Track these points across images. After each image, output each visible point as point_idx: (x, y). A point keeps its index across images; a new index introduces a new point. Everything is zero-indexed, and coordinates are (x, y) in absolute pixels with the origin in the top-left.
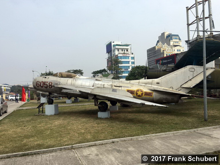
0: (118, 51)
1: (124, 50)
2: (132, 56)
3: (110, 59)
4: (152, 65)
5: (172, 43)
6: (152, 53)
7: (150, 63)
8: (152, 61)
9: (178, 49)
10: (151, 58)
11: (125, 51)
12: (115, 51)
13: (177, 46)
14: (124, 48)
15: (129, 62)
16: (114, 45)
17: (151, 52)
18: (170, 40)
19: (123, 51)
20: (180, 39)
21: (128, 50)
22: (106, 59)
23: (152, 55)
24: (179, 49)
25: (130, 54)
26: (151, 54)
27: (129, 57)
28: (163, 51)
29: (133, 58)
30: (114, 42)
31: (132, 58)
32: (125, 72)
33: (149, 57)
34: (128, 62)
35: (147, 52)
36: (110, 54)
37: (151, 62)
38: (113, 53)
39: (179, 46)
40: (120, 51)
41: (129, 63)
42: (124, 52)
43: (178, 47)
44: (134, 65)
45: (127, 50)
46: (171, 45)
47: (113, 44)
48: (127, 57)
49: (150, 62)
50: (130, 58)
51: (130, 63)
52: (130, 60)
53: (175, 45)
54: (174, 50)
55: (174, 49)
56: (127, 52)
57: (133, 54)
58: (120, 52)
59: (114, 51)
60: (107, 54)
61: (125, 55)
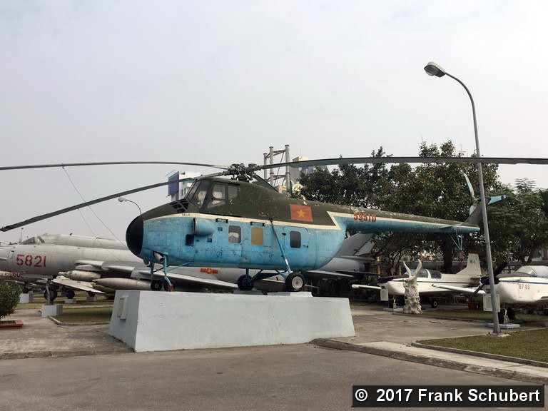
30: (183, 173)
47: (181, 177)
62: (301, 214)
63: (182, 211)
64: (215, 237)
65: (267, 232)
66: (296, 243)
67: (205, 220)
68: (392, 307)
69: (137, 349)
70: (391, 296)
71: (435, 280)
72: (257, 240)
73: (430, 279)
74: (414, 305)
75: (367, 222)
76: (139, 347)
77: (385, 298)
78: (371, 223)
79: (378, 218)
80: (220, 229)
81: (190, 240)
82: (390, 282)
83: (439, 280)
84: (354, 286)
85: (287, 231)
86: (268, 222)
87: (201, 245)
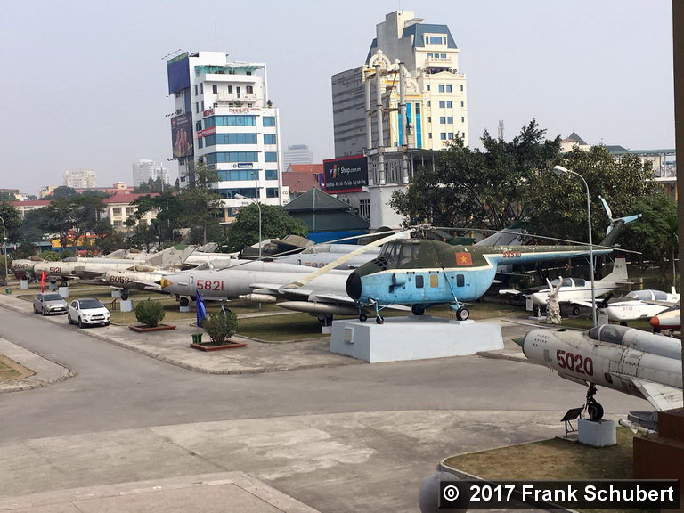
0: (215, 91)
1: (238, 90)
2: (269, 112)
3: (184, 121)
4: (350, 138)
5: (421, 59)
6: (348, 92)
7: (342, 129)
8: (350, 123)
9: (442, 82)
10: (345, 109)
11: (243, 91)
12: (202, 92)
13: (441, 69)
14: (236, 82)
15: (255, 135)
16: (198, 70)
17: (344, 88)
18: (414, 47)
19: (235, 90)
20: (452, 44)
21: (251, 87)
22: (169, 119)
23: (348, 100)
24: (446, 83)
25: (260, 103)
26: (345, 97)
27: (254, 117)
28: (389, 89)
29: (270, 121)
30: (197, 56)
31: (266, 121)
32: (241, 173)
33: (341, 107)
34: (252, 138)
35: (333, 84)
36: (181, 99)
37: (347, 127)
38: (193, 99)
39: (447, 69)
40: (223, 94)
41: (255, 142)
42: (239, 96)
43: (444, 74)
44: (275, 146)
45: (250, 90)
46: (417, 66)
47: (193, 62)
48: (250, 120)
49: (343, 125)
50: (259, 121)
51: (260, 139)
52: (260, 129)
53: (431, 65)
54: (429, 86)
55: (426, 82)
56: (250, 97)
57: (269, 103)
58: (221, 98)
59: (200, 90)
60: (173, 96)
61: (241, 111)
62: (464, 259)
63: (385, 269)
64: (406, 286)
65: (441, 277)
66: (461, 281)
67: (401, 274)
68: (536, 315)
69: (371, 361)
70: (536, 306)
71: (579, 288)
72: (434, 284)
73: (574, 287)
74: (555, 316)
75: (513, 259)
76: (372, 360)
77: (530, 307)
78: (517, 259)
79: (522, 254)
80: (410, 279)
81: (392, 289)
82: (535, 294)
83: (582, 288)
84: (501, 292)
85: (455, 275)
86: (441, 270)
87: (398, 292)
